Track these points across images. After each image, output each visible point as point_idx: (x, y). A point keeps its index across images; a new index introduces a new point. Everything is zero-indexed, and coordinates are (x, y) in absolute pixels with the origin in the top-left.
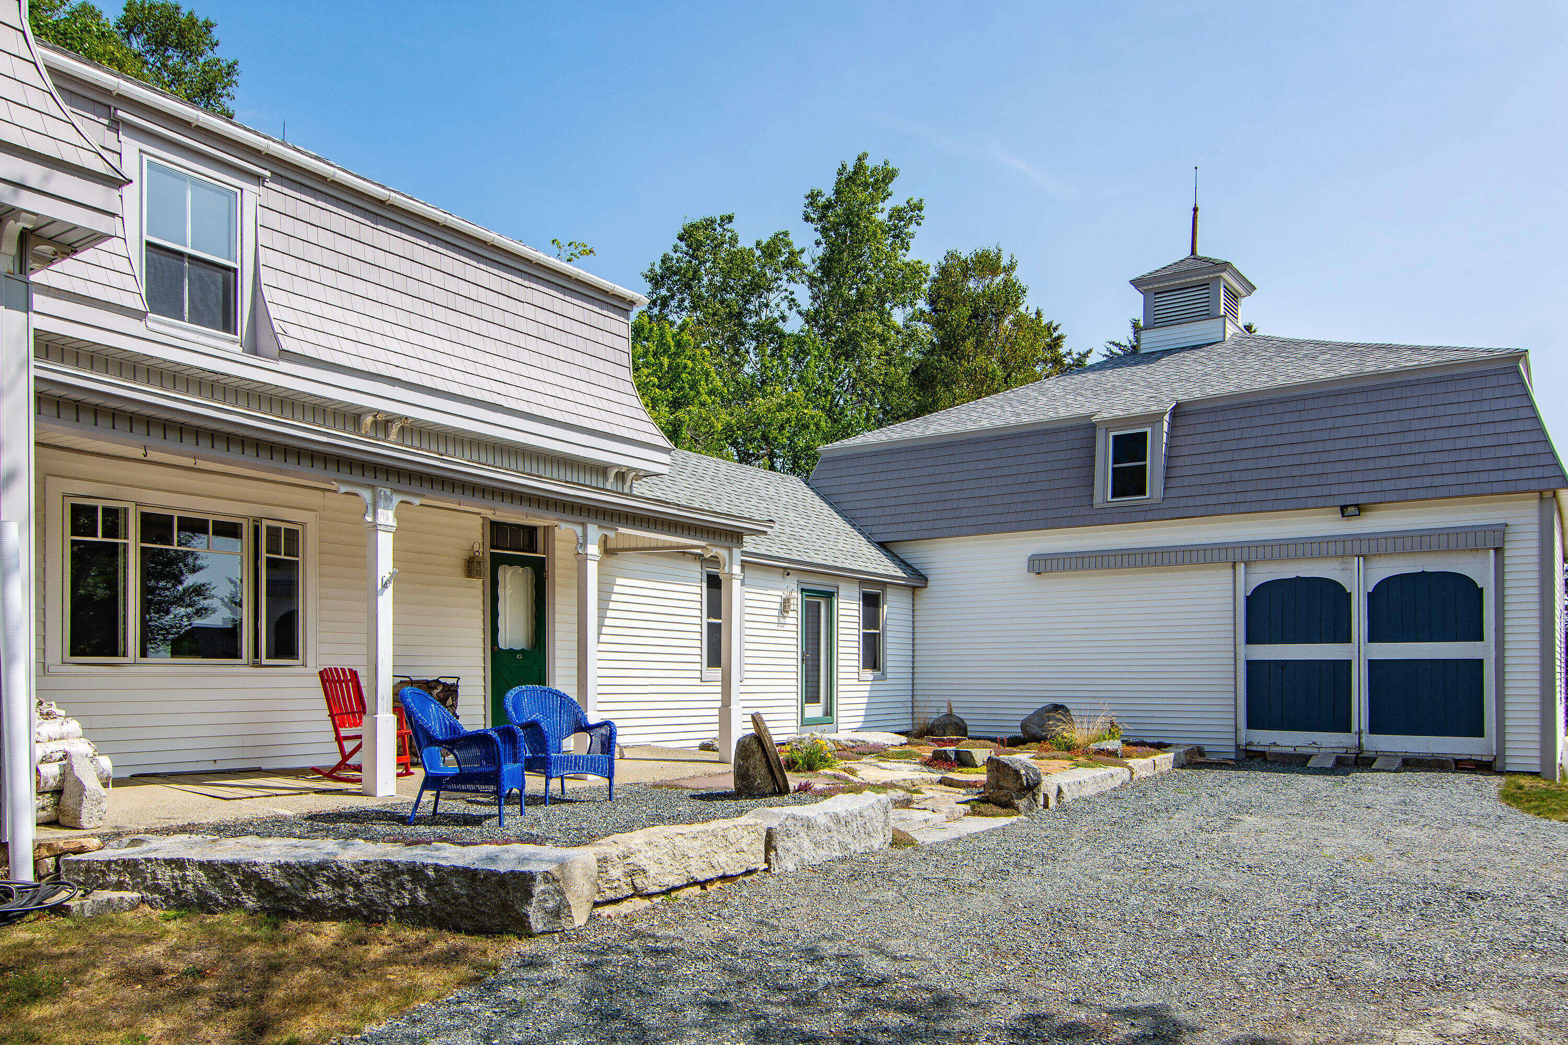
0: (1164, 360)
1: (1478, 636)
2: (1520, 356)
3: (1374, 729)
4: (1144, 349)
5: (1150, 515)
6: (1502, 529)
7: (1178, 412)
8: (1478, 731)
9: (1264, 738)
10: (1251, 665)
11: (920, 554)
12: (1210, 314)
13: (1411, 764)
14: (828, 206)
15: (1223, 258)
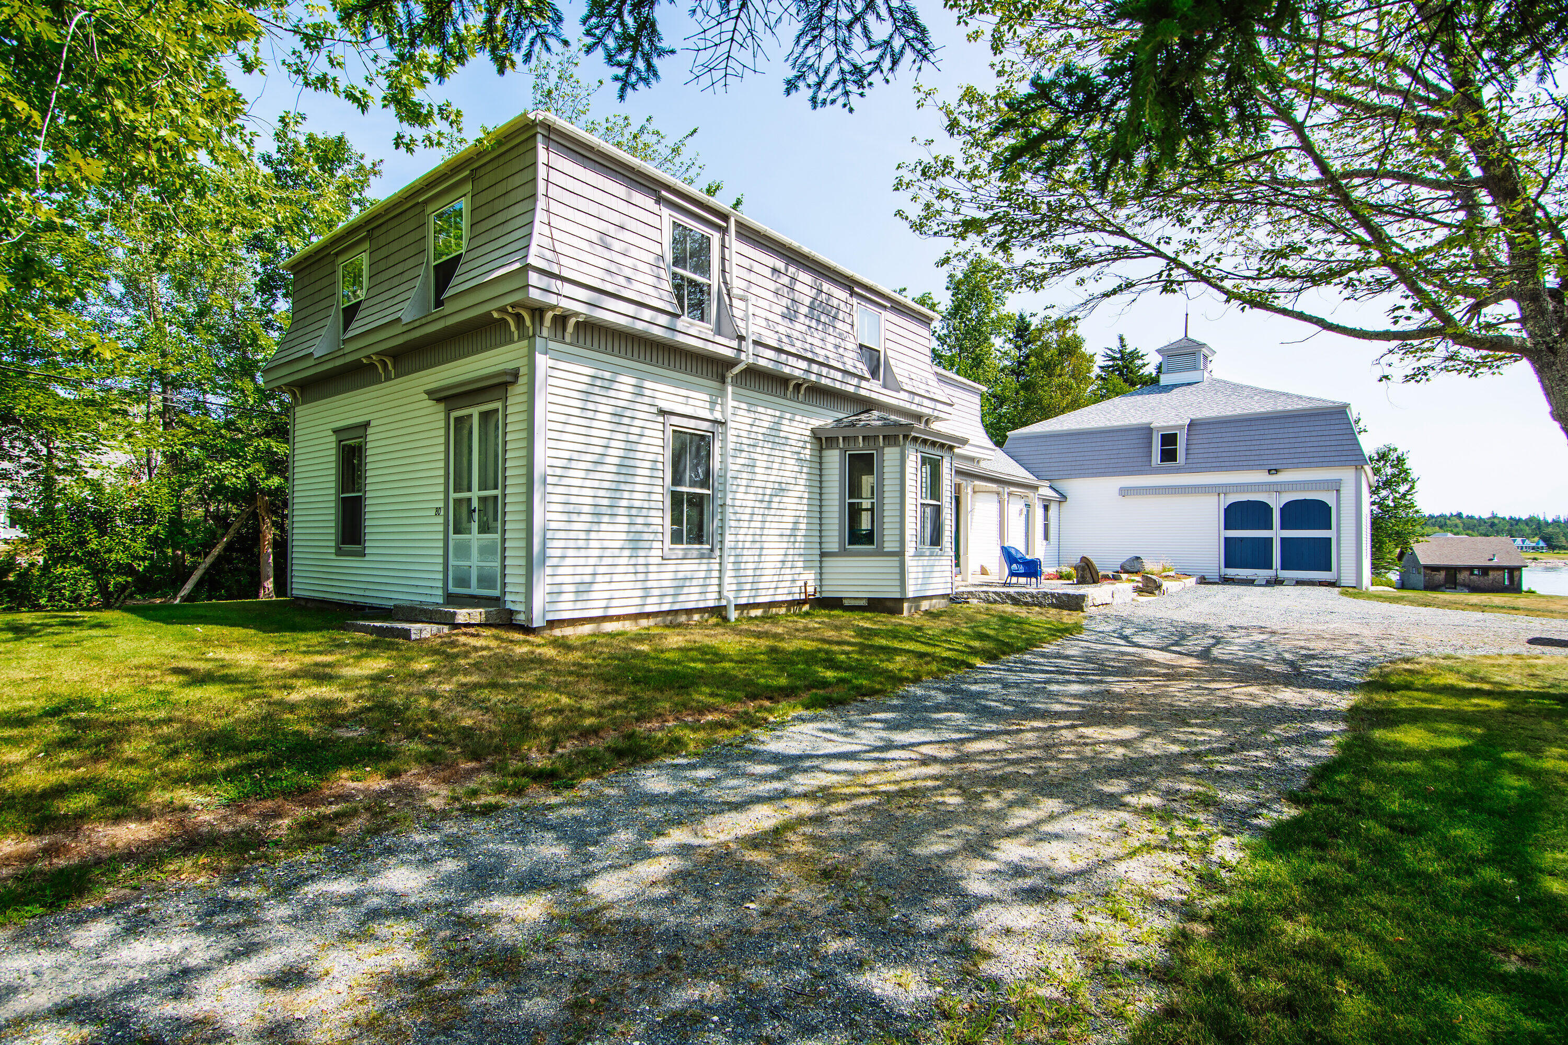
0: (1175, 391)
1: (1329, 527)
2: (1346, 406)
3: (1283, 568)
4: (1162, 383)
5: (1179, 470)
6: (1339, 481)
7: (1192, 424)
8: (1329, 569)
9: (1232, 572)
10: (1227, 540)
11: (1060, 485)
12: (1195, 368)
13: (1299, 583)
14: (960, 283)
15: (1202, 341)
